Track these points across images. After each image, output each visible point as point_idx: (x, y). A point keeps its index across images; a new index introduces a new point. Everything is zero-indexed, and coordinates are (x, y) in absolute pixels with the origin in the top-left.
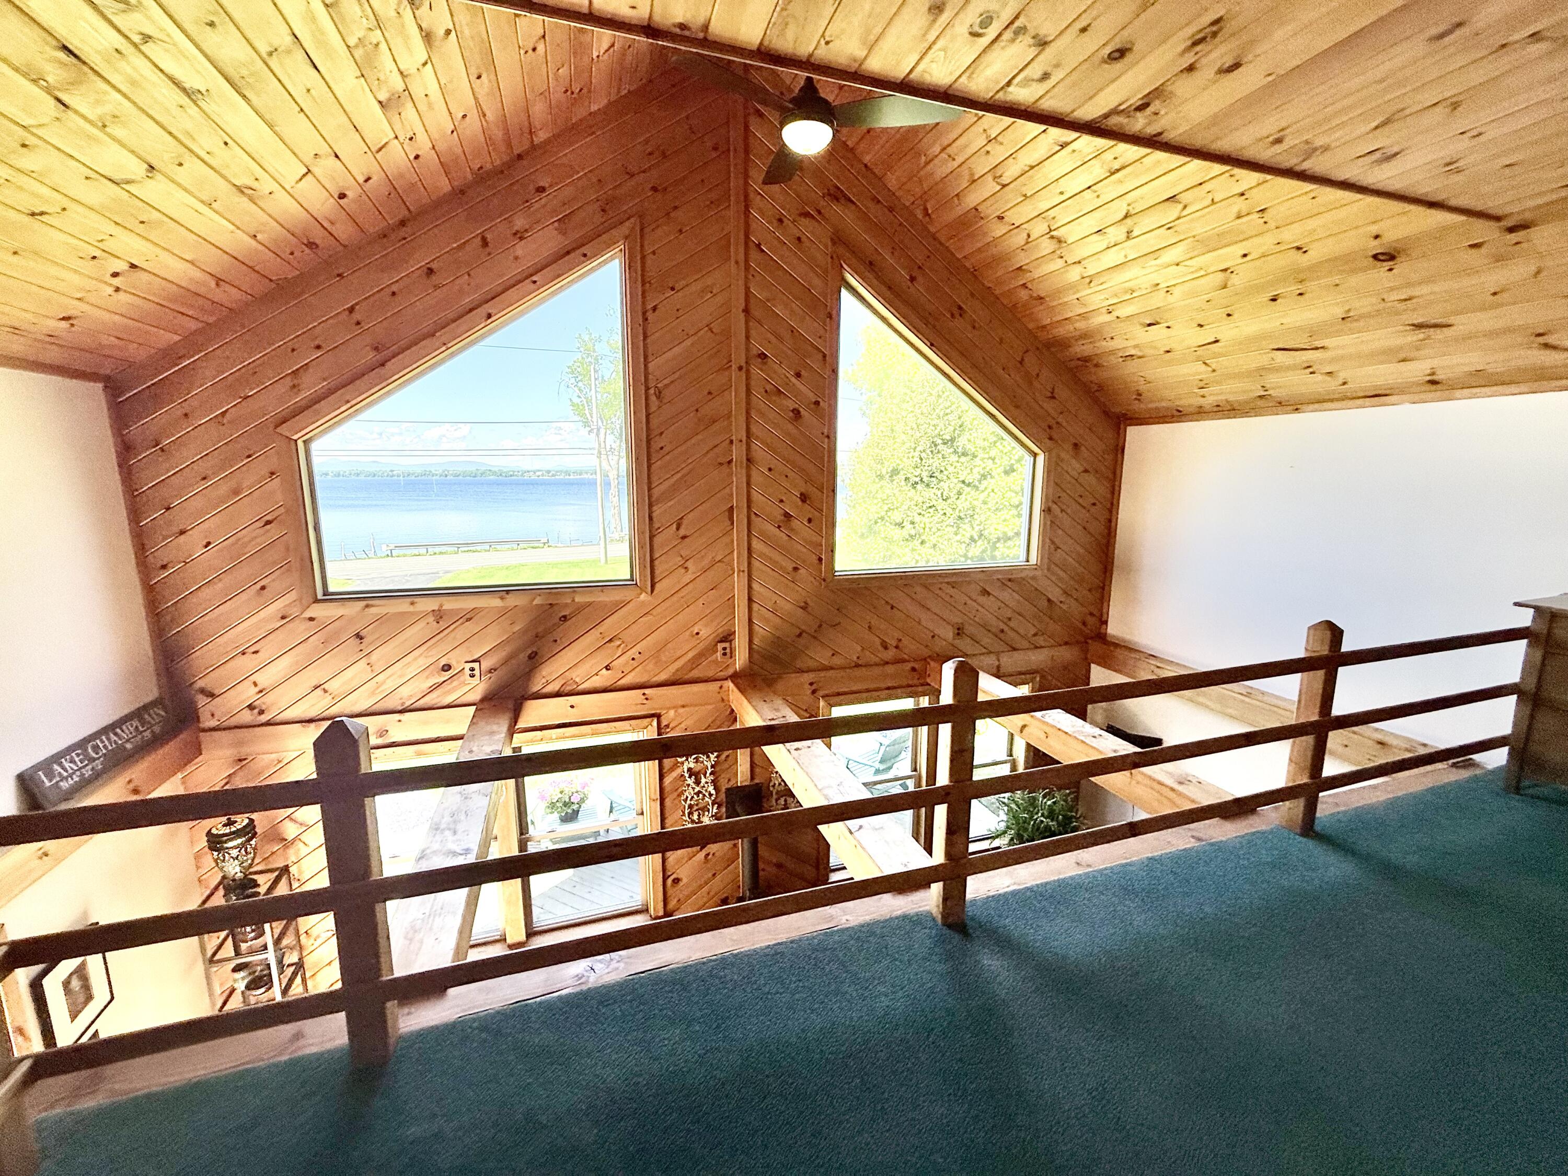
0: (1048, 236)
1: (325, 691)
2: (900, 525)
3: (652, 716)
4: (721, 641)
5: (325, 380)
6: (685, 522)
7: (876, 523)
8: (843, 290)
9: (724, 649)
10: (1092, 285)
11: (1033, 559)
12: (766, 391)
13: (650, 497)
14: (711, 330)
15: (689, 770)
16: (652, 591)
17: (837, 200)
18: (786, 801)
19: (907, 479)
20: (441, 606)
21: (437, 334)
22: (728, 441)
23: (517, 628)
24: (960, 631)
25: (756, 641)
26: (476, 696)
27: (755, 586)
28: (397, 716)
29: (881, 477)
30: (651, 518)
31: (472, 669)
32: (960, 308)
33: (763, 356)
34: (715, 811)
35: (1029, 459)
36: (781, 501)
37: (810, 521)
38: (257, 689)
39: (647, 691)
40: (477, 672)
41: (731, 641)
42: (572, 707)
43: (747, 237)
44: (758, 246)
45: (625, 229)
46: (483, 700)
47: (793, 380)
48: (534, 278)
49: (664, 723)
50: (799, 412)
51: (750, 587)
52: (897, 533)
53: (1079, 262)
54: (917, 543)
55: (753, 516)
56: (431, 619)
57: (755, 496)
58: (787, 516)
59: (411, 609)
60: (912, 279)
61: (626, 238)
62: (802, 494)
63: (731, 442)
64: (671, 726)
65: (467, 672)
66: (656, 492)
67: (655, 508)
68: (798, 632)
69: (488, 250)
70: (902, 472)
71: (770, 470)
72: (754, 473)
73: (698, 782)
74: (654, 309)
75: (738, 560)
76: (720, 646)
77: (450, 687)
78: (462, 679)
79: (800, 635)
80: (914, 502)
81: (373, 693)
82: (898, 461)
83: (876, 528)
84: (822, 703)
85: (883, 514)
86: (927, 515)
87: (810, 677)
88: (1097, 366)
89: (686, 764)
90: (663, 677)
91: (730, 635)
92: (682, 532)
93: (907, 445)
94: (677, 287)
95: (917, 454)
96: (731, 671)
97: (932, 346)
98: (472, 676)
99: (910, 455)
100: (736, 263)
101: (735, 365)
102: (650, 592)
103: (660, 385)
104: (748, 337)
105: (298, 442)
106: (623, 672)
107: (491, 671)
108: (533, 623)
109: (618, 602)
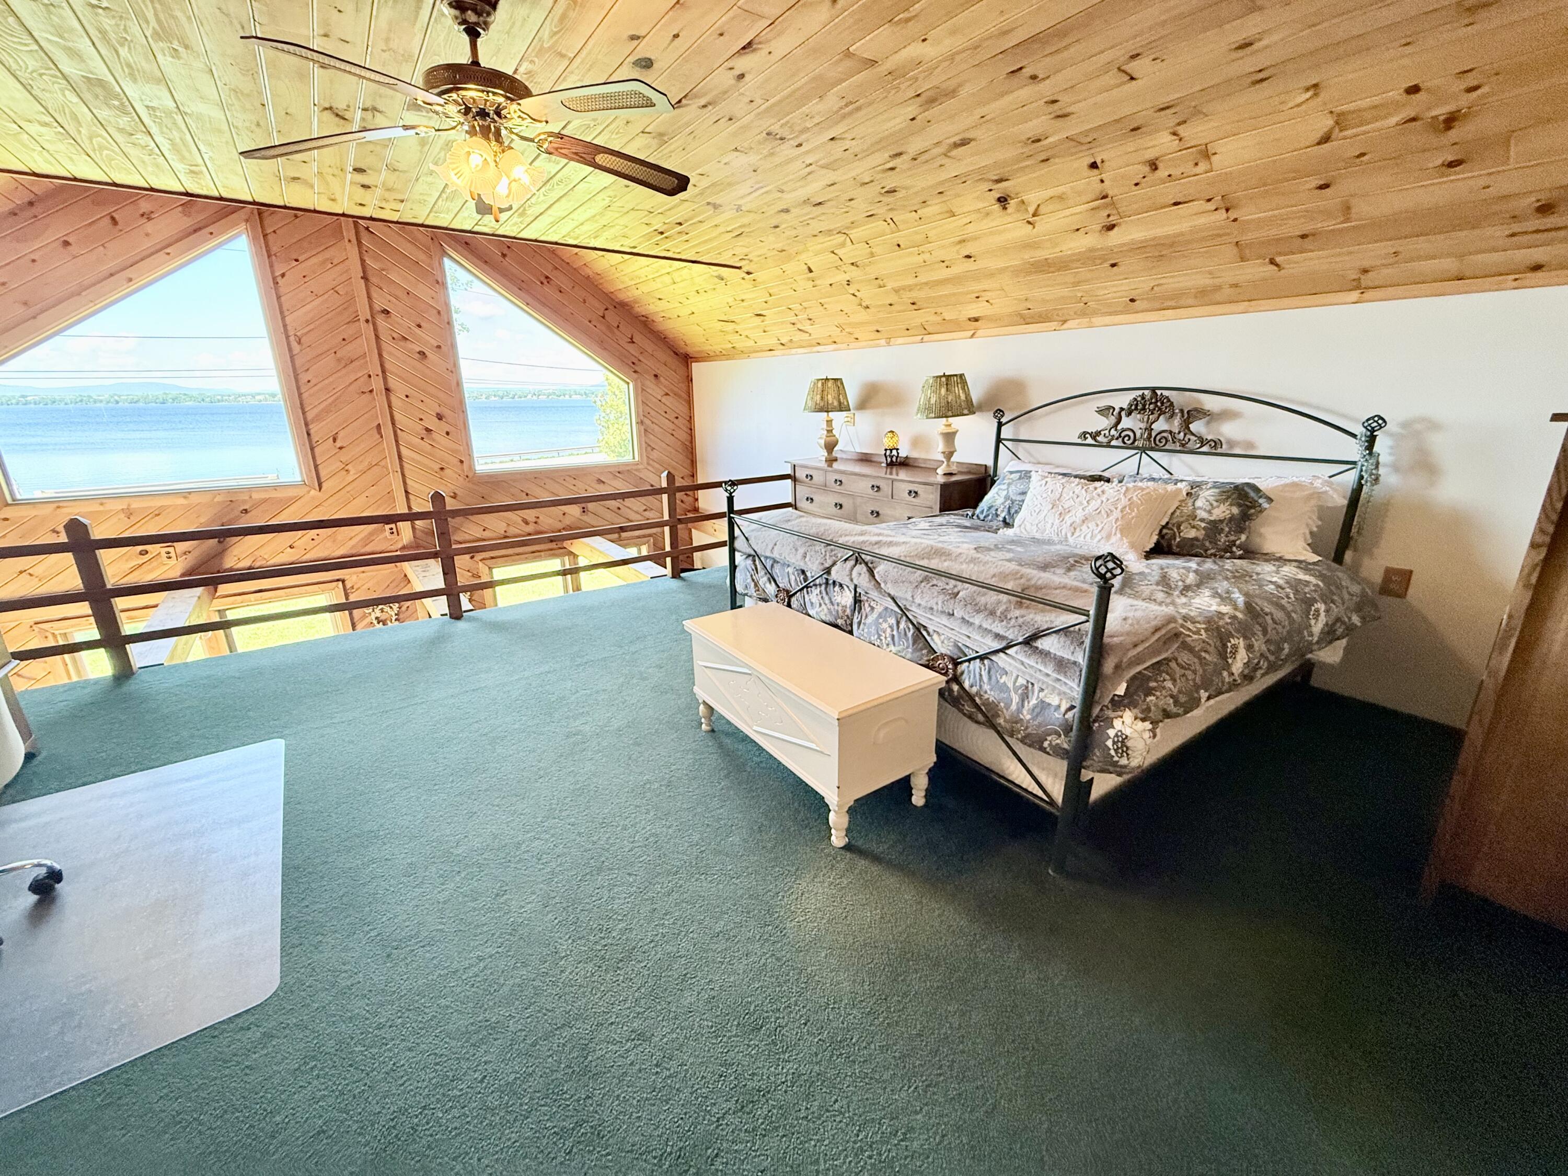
1: (31, 575)
3: (338, 580)
4: (387, 524)
6: (340, 436)
8: (445, 259)
9: (391, 529)
11: (637, 459)
12: (393, 338)
13: (305, 419)
14: (336, 292)
15: (377, 618)
16: (320, 489)
20: (129, 505)
21: (84, 294)
22: (366, 376)
23: (203, 519)
26: (175, 572)
27: (410, 482)
30: (309, 434)
31: (168, 553)
32: (547, 277)
33: (386, 312)
35: (622, 385)
36: (421, 419)
37: (448, 433)
40: (173, 554)
41: (396, 523)
44: (367, 229)
45: (244, 214)
46: (183, 575)
47: (416, 329)
48: (168, 250)
49: (348, 585)
50: (424, 353)
51: (405, 483)
55: (399, 431)
56: (122, 516)
57: (397, 416)
58: (428, 430)
59: (101, 508)
60: (504, 256)
61: (247, 221)
62: (438, 414)
63: (370, 376)
64: (355, 587)
65: (164, 555)
66: (310, 415)
67: (311, 426)
69: (119, 227)
71: (407, 396)
72: (393, 399)
74: (283, 275)
75: (392, 462)
76: (387, 527)
77: (150, 567)
78: (160, 561)
84: (481, 565)
89: (373, 614)
92: (338, 444)
94: (300, 259)
96: (399, 545)
97: (527, 304)
98: (169, 557)
100: (349, 241)
101: (362, 319)
102: (317, 488)
103: (298, 334)
104: (369, 297)
106: (305, 549)
107: (186, 553)
108: (217, 516)
109: (292, 498)
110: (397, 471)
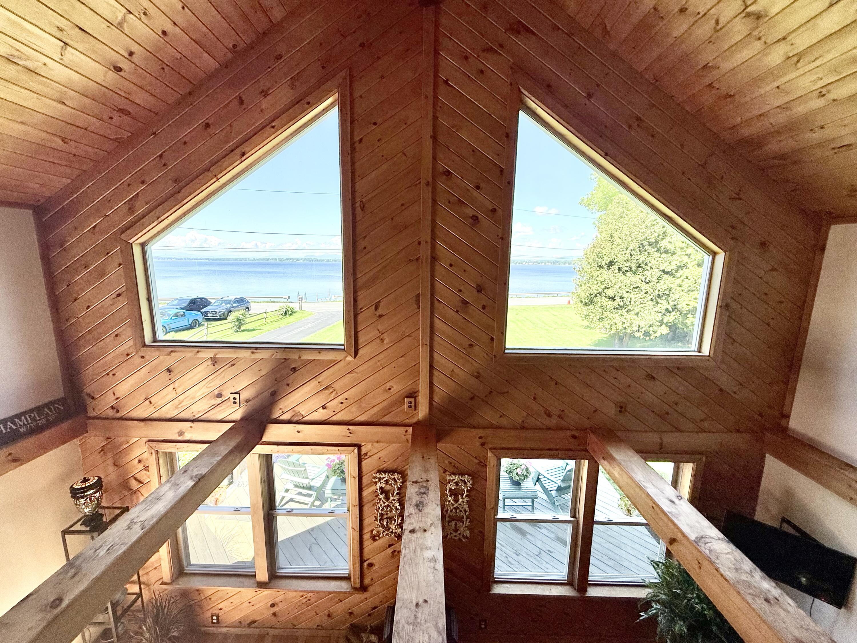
0: (743, 15)
1: (150, 402)
2: (613, 299)
3: (356, 445)
4: (407, 397)
5: (147, 203)
6: (382, 304)
7: (596, 296)
8: (521, 112)
9: (410, 403)
10: (799, 65)
11: (706, 351)
12: (449, 202)
13: (355, 286)
14: (404, 154)
15: (381, 488)
16: (357, 355)
17: (518, 33)
18: (456, 524)
19: (620, 269)
20: (215, 355)
21: (211, 169)
22: (416, 243)
23: (263, 373)
24: (622, 409)
25: (436, 399)
26: (237, 416)
27: (436, 356)
28: (189, 424)
29: (601, 267)
30: (355, 301)
31: (235, 399)
32: (639, 119)
33: (448, 173)
34: (399, 522)
35: (708, 259)
36: (460, 291)
37: (484, 307)
38: (116, 397)
39: (351, 427)
40: (237, 401)
41: (415, 398)
42: (298, 432)
43: (436, 75)
44: (446, 82)
45: (338, 79)
46: (242, 419)
47: (473, 192)
48: (273, 124)
49: (364, 450)
50: (477, 218)
51: (431, 357)
52: (610, 304)
53: (784, 38)
54: (624, 311)
55: (436, 302)
56: (210, 362)
57: (438, 286)
58: (465, 303)
59: (199, 355)
60: (589, 96)
61: (339, 87)
62: (478, 285)
63: (419, 243)
64: (368, 454)
65: (232, 399)
66: (360, 283)
67: (359, 293)
68: (471, 395)
69: (244, 106)
70: (616, 264)
71: (451, 265)
72: (437, 268)
73: (387, 498)
74: (361, 141)
75: (422, 336)
76: (407, 400)
77: (221, 408)
78: (228, 404)
79: (472, 399)
80: (623, 284)
81: (176, 407)
82: (614, 257)
83: (595, 299)
84: (490, 454)
85: (601, 290)
86: (632, 293)
87: (479, 432)
88: (795, 163)
89: (379, 484)
90: (361, 419)
91: (415, 393)
92: (379, 312)
93: (622, 246)
94: (379, 121)
95: (628, 252)
96: (414, 420)
97: (606, 155)
98: (235, 403)
99: (623, 253)
100: (426, 97)
101: (423, 182)
102: (354, 356)
103: (364, 200)
104: (434, 158)
105: (133, 244)
106: (334, 411)
107: (247, 401)
108: (273, 371)
109: (331, 361)
110: (426, 344)
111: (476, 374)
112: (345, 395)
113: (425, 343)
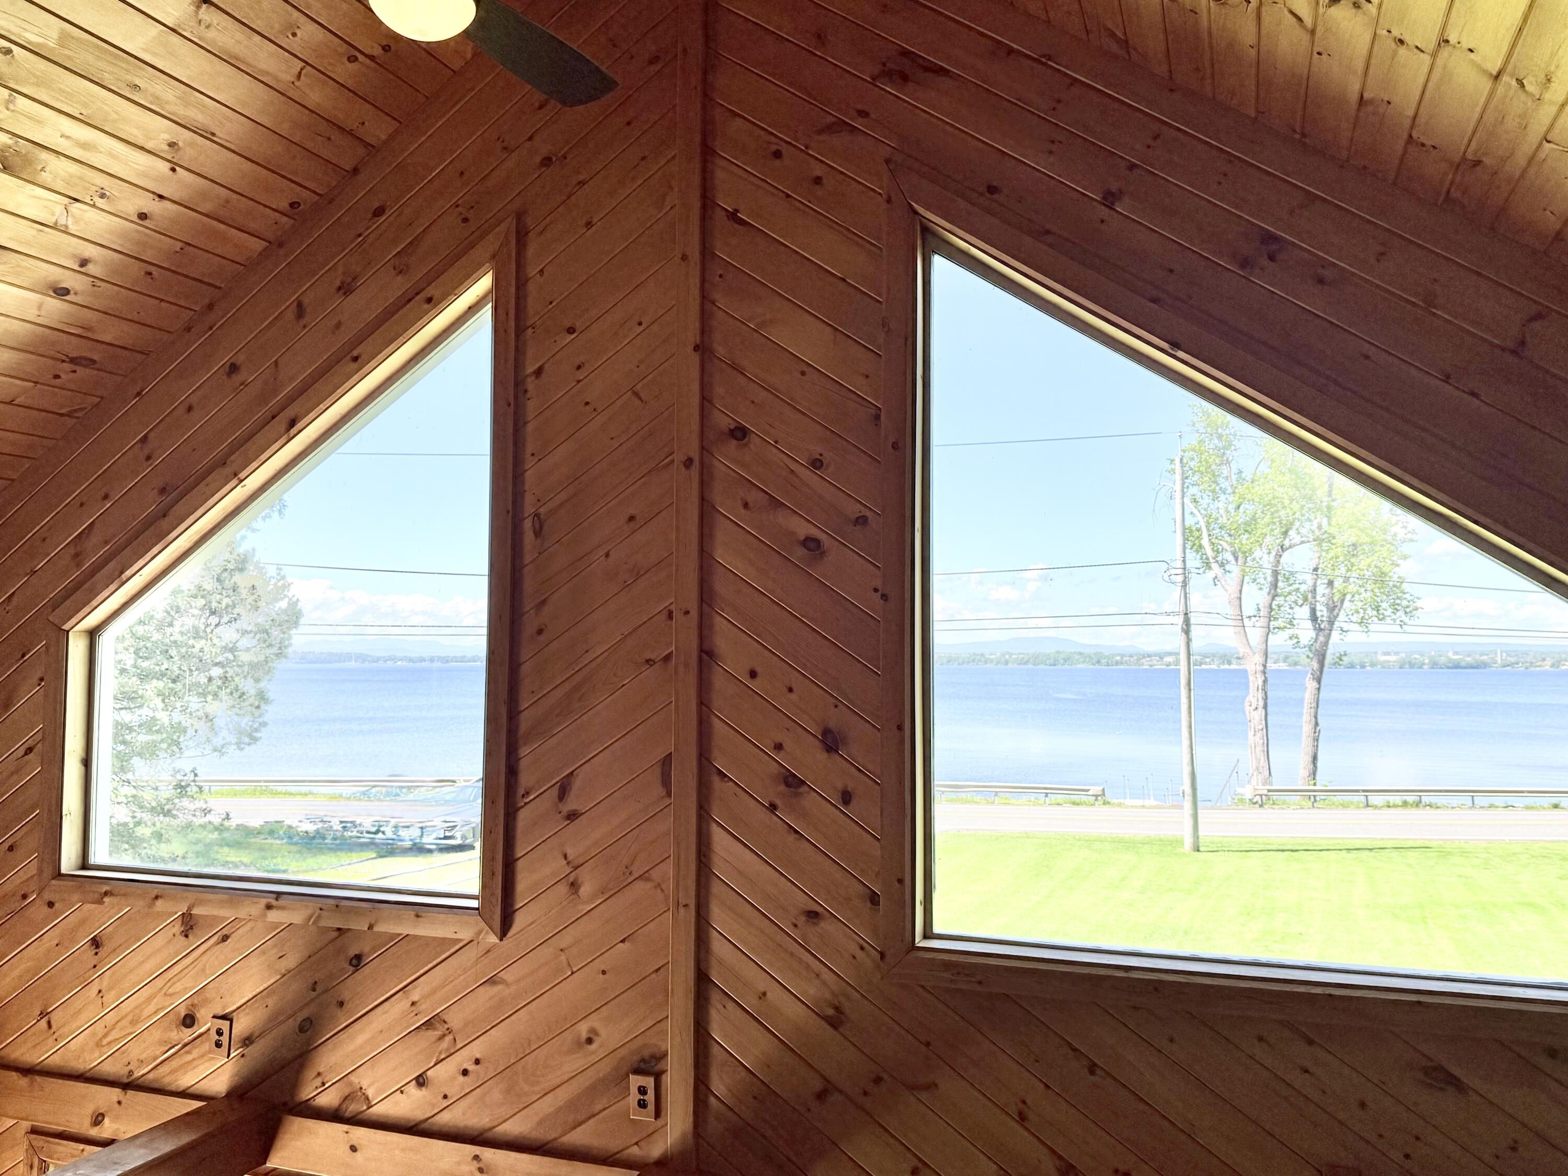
1: (50, 1025)
4: (638, 1071)
5: (106, 543)
6: (577, 784)
8: (935, 260)
9: (642, 1090)
12: (745, 505)
13: (510, 733)
14: (637, 395)
16: (505, 930)
17: (905, 78)
20: (190, 909)
21: (230, 461)
22: (662, 615)
23: (291, 961)
25: (719, 1085)
26: (221, 1085)
27: (718, 946)
28: (118, 1094)
31: (219, 1033)
32: (1266, 238)
33: (739, 433)
36: (779, 747)
37: (846, 798)
39: (483, 1152)
40: (225, 1039)
41: (658, 1076)
42: (353, 1149)
43: (708, 202)
44: (734, 215)
45: (491, 243)
46: (229, 1095)
47: (806, 474)
48: (358, 353)
50: (816, 544)
51: (701, 944)
55: (713, 777)
56: (178, 928)
57: (718, 733)
58: (792, 782)
60: (1110, 198)
61: (493, 257)
62: (826, 732)
63: (668, 616)
65: (214, 1036)
66: (524, 724)
67: (524, 751)
68: (819, 1084)
69: (305, 321)
71: (754, 674)
72: (716, 681)
74: (539, 372)
75: (677, 877)
76: (636, 1081)
77: (187, 1059)
78: (204, 1048)
79: (821, 1096)
81: (100, 1044)
90: (513, 1128)
91: (660, 1059)
92: (568, 807)
94: (579, 325)
96: (656, 1151)
98: (218, 1045)
100: (685, 256)
101: (679, 457)
102: (500, 930)
103: (542, 510)
104: (705, 397)
105: (70, 633)
106: (445, 1097)
107: (247, 1041)
108: (311, 960)
109: (444, 942)
110: (686, 906)
111: (830, 1012)
112: (476, 1050)
113: (682, 901)
